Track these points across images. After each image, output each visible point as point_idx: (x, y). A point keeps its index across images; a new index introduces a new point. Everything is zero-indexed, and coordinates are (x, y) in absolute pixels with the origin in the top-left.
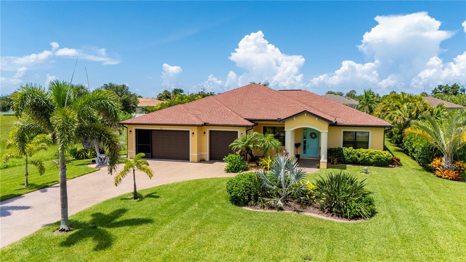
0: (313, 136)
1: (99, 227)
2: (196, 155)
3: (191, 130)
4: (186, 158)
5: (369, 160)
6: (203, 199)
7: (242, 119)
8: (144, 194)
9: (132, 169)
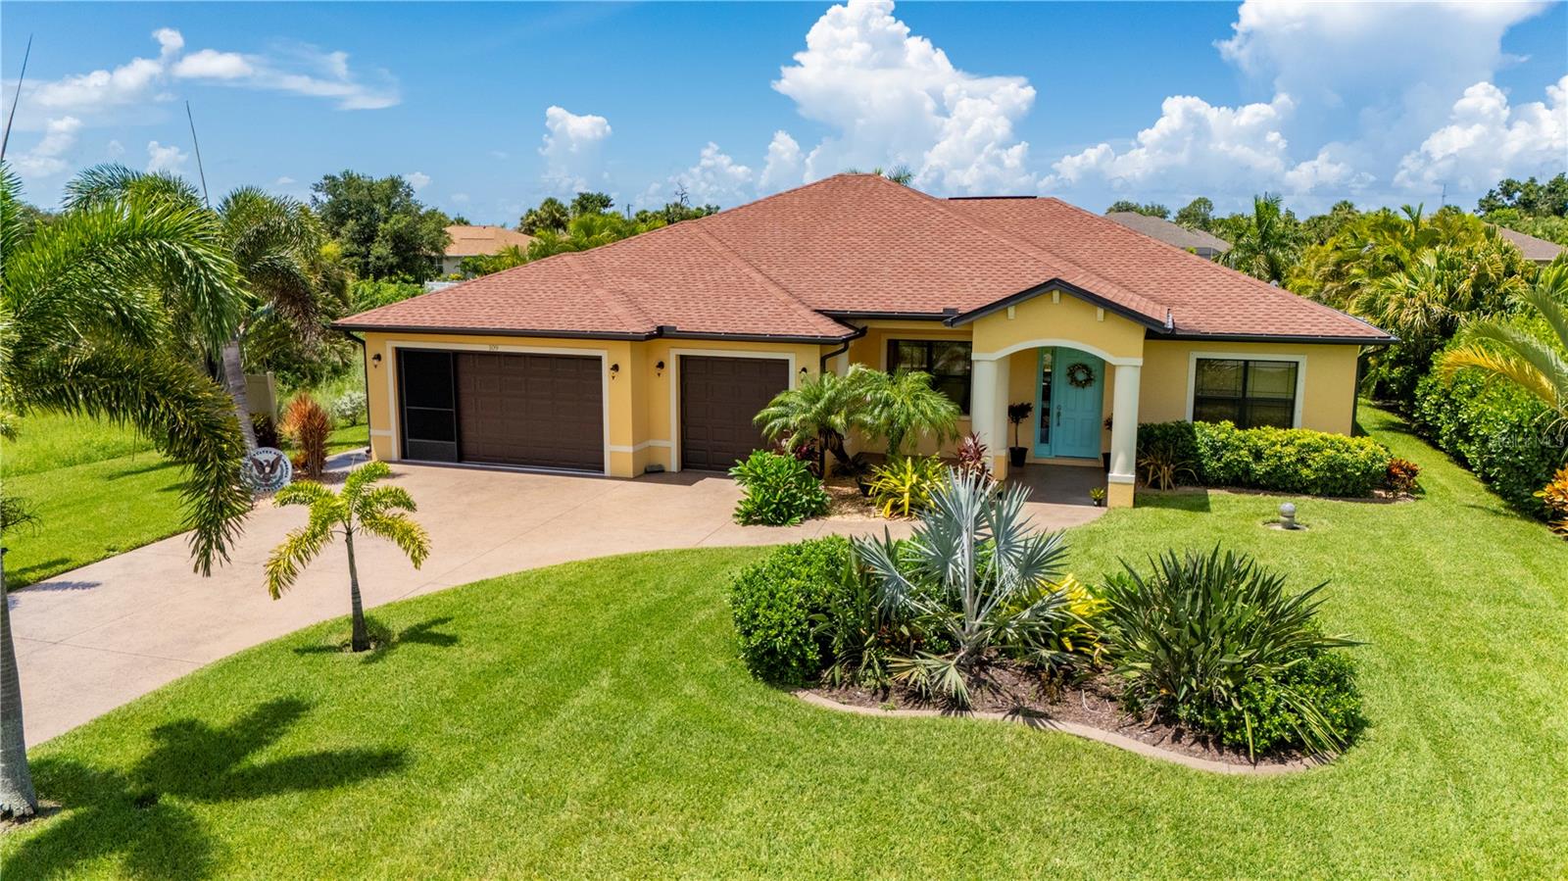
0: (1081, 376)
1: (165, 799)
2: (629, 449)
3: (608, 354)
4: (589, 462)
5: (1296, 472)
6: (634, 654)
7: (806, 312)
8: (398, 626)
9: (340, 526)
